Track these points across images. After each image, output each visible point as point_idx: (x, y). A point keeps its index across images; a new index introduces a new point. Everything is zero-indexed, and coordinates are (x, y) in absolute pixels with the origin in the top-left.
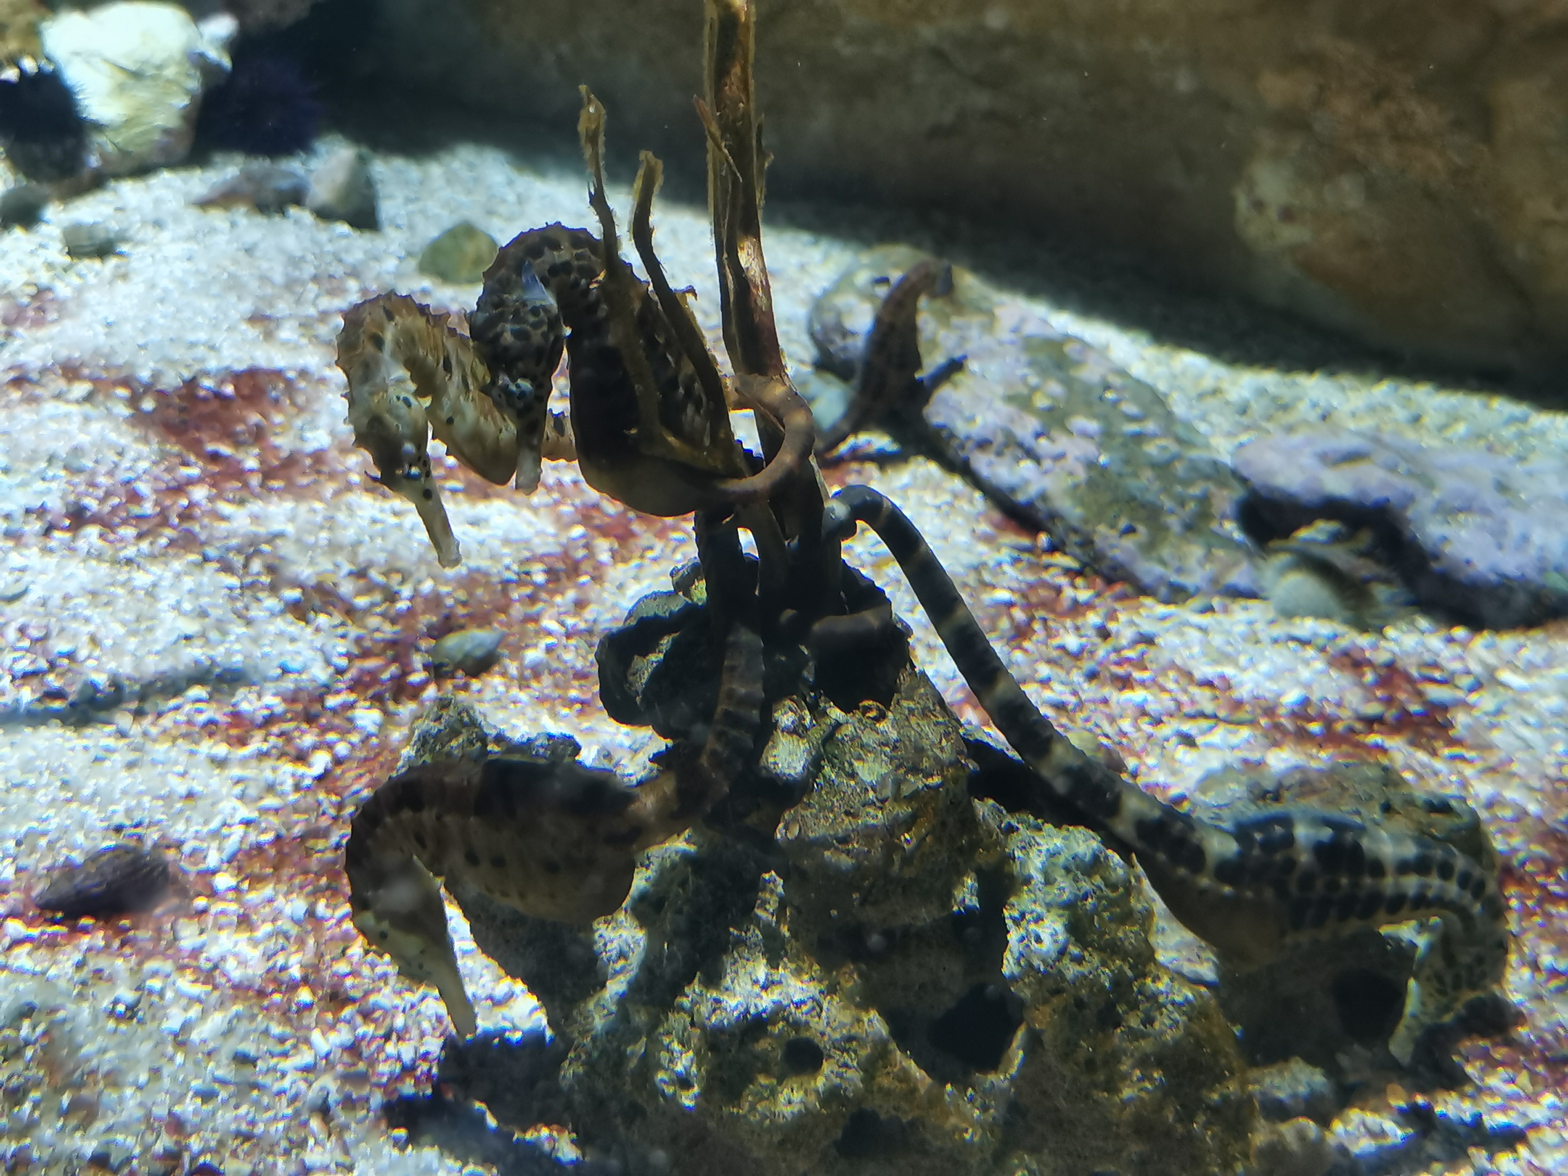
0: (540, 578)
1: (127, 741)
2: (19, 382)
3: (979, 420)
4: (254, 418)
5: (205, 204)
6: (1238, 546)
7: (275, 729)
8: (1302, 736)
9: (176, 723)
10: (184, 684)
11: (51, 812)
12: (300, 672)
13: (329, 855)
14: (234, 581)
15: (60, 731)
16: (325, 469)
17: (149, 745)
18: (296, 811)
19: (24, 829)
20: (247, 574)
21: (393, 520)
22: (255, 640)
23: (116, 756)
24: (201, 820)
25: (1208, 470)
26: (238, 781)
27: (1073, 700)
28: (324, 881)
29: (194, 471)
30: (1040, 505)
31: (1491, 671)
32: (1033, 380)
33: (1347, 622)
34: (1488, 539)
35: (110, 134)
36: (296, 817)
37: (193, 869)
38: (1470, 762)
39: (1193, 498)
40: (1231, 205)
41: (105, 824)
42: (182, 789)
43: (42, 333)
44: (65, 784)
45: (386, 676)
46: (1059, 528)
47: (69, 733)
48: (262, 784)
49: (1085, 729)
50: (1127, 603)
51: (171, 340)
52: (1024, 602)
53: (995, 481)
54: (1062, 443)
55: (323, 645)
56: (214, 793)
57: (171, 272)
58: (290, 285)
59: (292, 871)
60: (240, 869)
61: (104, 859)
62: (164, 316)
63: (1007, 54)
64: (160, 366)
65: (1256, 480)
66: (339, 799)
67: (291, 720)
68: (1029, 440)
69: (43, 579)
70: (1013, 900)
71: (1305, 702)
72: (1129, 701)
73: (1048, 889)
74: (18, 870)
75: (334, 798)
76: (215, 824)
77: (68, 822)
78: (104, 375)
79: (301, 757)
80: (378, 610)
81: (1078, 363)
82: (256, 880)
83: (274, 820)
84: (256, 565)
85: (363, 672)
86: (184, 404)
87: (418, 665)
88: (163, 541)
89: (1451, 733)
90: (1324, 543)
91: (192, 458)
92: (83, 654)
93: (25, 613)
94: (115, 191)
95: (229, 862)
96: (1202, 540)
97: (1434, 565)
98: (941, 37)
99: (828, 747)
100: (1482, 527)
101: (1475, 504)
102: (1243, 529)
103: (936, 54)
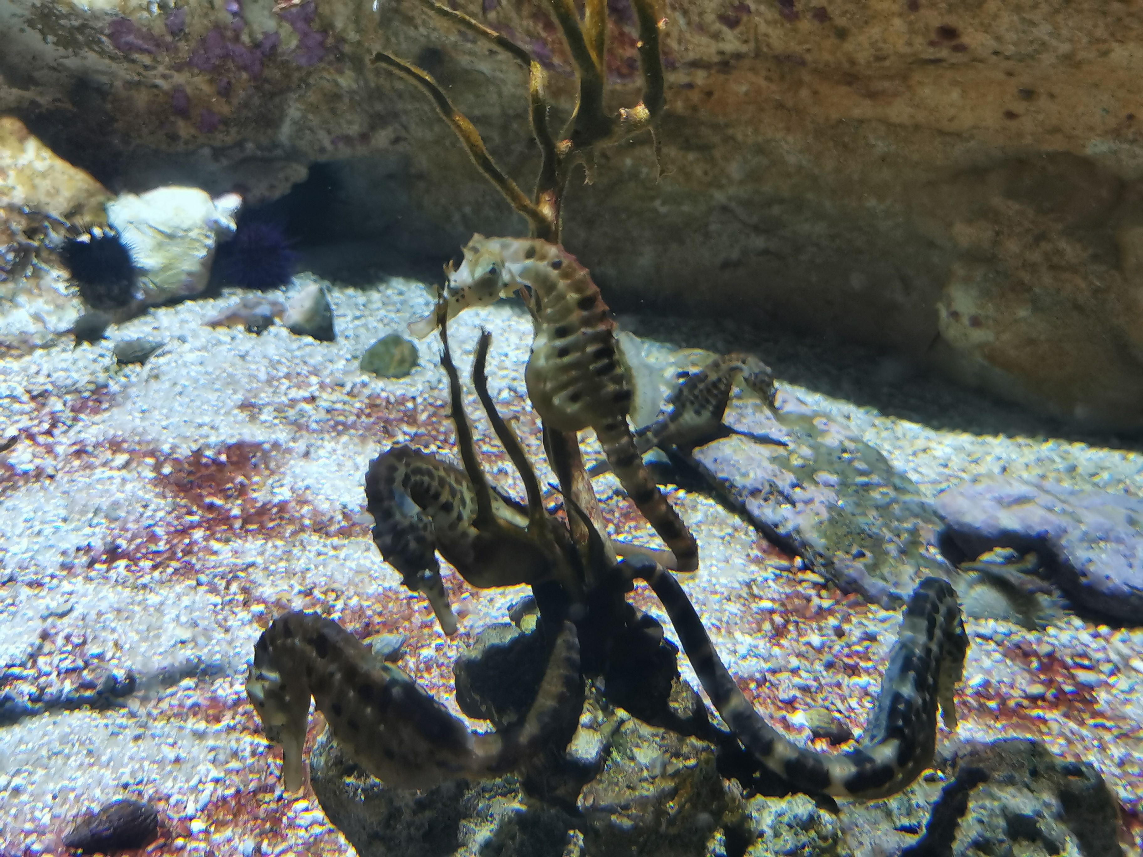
1: (134, 720)
2: (79, 453)
3: (752, 475)
4: (240, 479)
5: (214, 324)
7: (240, 710)
10: (178, 677)
11: (79, 773)
13: (273, 806)
14: (218, 600)
15: (89, 713)
16: (287, 516)
18: (251, 772)
19: (59, 787)
20: (227, 594)
21: (332, 553)
22: (230, 643)
23: (127, 731)
24: (183, 779)
25: (917, 510)
26: (213, 749)
27: (815, 684)
28: (268, 825)
29: (196, 518)
30: (795, 536)
31: (1126, 659)
34: (1123, 561)
35: (151, 277)
36: (251, 776)
37: (176, 817)
38: (1109, 729)
39: (907, 530)
40: (936, 314)
41: (116, 783)
42: (172, 756)
43: (97, 418)
44: (90, 753)
46: (809, 554)
47: (95, 715)
48: (228, 752)
49: (823, 707)
50: (858, 609)
52: (782, 609)
53: (763, 519)
54: (811, 491)
56: (194, 758)
57: (188, 373)
58: (269, 381)
59: (246, 817)
60: (209, 816)
61: (113, 810)
62: (181, 405)
63: (776, 210)
64: (176, 441)
65: (950, 518)
68: (787, 490)
69: (84, 600)
70: (750, 849)
71: (986, 684)
72: (855, 685)
73: (776, 840)
74: (54, 817)
76: (194, 782)
77: (90, 781)
78: (138, 448)
82: (220, 824)
83: (236, 779)
84: (234, 587)
86: (192, 468)
88: (170, 570)
89: (1096, 707)
90: (1002, 564)
91: (195, 508)
92: (109, 655)
93: (70, 626)
94: (154, 315)
95: (202, 811)
96: (912, 561)
97: (1083, 580)
98: (730, 198)
99: (615, 738)
100: (1117, 552)
101: (1112, 535)
102: (944, 553)
103: (725, 209)
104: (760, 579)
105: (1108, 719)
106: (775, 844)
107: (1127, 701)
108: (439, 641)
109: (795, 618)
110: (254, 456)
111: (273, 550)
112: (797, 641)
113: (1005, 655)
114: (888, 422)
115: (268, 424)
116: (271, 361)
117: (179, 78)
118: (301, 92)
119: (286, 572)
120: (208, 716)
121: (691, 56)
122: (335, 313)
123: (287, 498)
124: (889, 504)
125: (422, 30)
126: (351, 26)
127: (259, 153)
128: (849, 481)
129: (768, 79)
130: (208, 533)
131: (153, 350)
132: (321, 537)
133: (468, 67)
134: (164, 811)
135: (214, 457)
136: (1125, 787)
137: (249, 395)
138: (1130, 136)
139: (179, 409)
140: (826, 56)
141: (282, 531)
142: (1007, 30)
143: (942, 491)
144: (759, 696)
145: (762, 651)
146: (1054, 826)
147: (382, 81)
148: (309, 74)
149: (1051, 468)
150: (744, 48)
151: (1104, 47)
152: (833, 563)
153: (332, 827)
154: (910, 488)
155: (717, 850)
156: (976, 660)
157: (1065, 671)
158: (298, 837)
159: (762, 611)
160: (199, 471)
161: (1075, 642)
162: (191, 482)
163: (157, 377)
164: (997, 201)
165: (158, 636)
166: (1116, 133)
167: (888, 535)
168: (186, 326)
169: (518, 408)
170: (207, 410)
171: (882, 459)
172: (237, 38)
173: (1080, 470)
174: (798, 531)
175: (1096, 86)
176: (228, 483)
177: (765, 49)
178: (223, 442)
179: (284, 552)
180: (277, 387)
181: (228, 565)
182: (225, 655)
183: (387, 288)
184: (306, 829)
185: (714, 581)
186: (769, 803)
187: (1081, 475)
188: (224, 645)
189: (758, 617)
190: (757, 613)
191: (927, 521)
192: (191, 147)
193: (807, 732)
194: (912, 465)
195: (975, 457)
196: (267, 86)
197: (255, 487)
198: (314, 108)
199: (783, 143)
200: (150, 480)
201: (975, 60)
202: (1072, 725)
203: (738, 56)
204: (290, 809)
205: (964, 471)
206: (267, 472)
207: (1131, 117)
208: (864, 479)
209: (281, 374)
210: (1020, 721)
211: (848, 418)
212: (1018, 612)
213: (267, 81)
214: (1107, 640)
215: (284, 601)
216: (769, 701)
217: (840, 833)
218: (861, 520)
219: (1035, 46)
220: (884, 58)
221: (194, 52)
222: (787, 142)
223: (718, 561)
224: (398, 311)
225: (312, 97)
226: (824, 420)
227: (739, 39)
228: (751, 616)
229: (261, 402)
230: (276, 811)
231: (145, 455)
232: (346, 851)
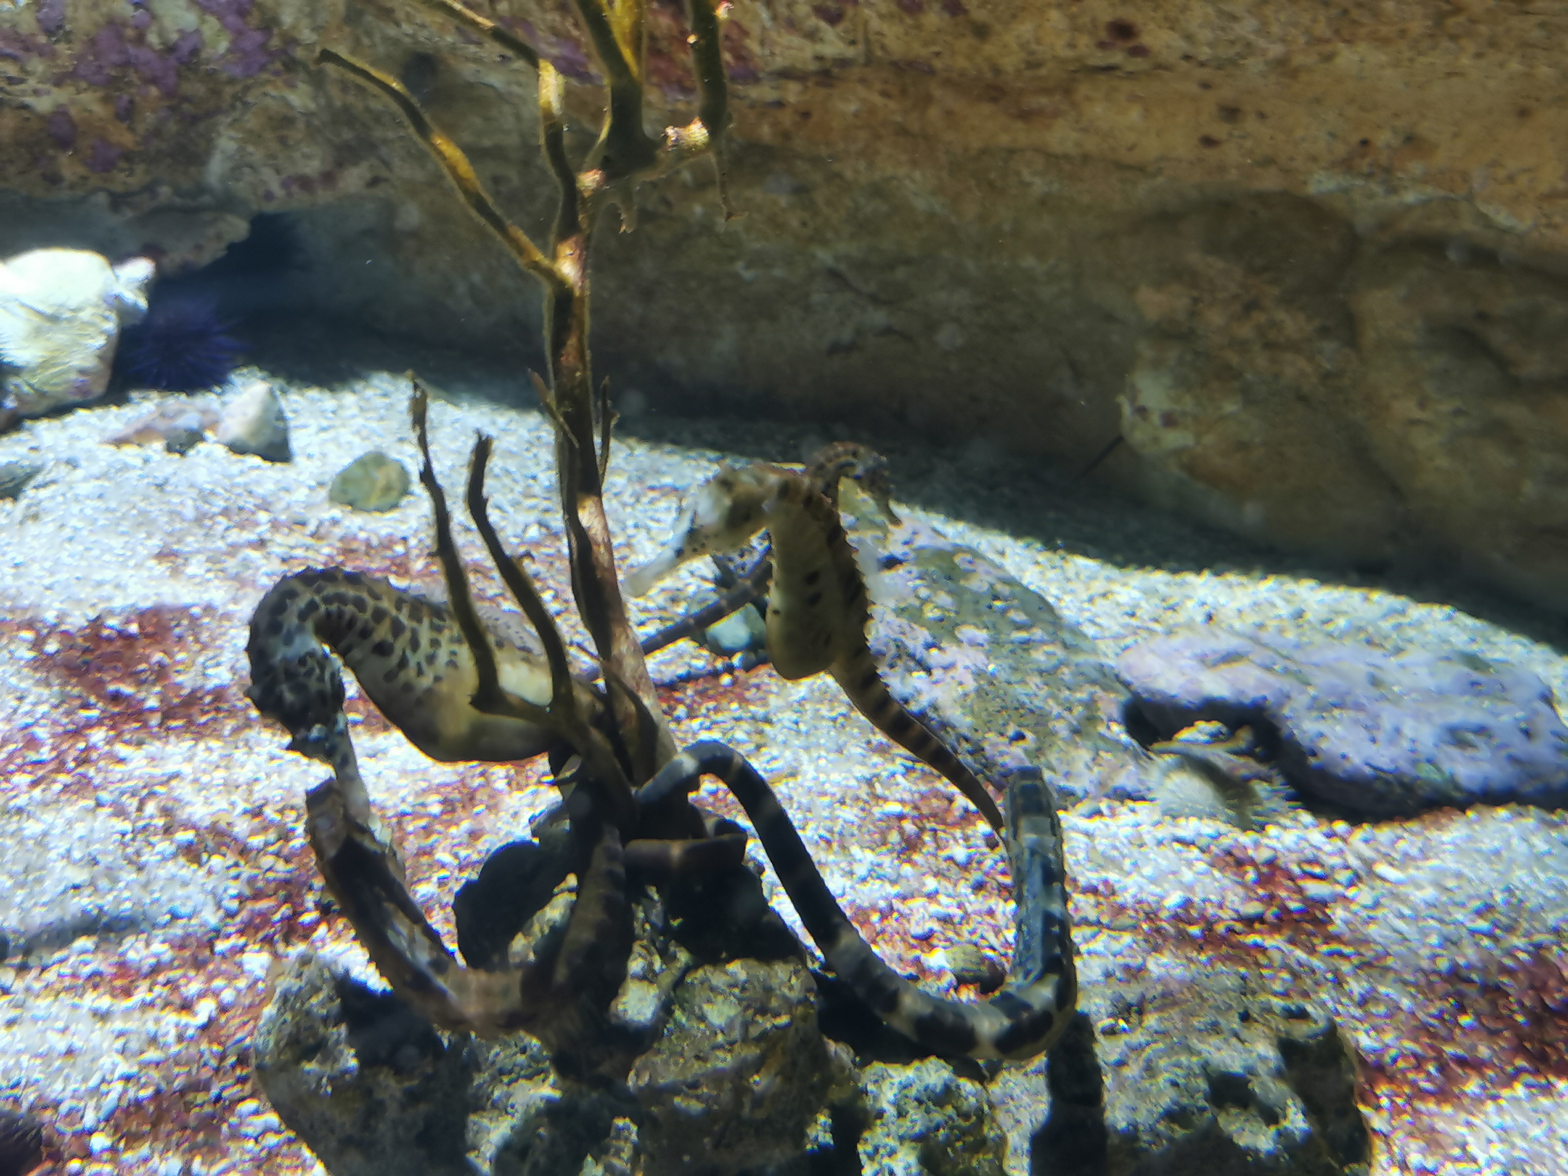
0: (436, 809)
4: (158, 656)
5: (119, 442)
6: (1126, 748)
7: (161, 978)
8: (1183, 939)
9: (60, 976)
10: (70, 934)
12: (190, 918)
13: (208, 1109)
14: (127, 826)
17: (31, 1001)
18: (177, 1064)
22: (146, 885)
24: (79, 1078)
25: (1095, 675)
26: (121, 1034)
27: (960, 913)
29: (94, 713)
30: (931, 714)
31: (1368, 864)
32: (924, 592)
33: (1228, 822)
34: (1363, 734)
35: (26, 377)
36: (176, 1070)
37: (69, 1130)
38: (1347, 957)
39: (1081, 702)
40: (1117, 411)
42: (62, 1046)
45: (277, 917)
48: (144, 1037)
49: (970, 942)
51: (78, 579)
54: (952, 652)
55: (214, 888)
56: (94, 1048)
57: (81, 510)
58: (199, 519)
59: (170, 1126)
60: (117, 1128)
62: (71, 556)
63: (901, 274)
64: (64, 606)
65: (1137, 685)
66: (220, 1049)
67: (179, 967)
68: (920, 652)
70: (866, 1135)
71: (1187, 904)
73: (901, 1121)
75: (216, 1048)
76: (93, 1082)
79: (186, 1006)
80: (271, 849)
81: (967, 574)
82: (133, 1139)
83: (155, 1074)
84: (151, 807)
85: (254, 914)
87: (310, 905)
88: (57, 787)
89: (1331, 928)
90: (1206, 743)
91: (93, 699)
95: (107, 1120)
96: (1089, 744)
97: (1312, 761)
98: (837, 259)
99: (679, 992)
100: (1356, 722)
101: (1349, 700)
102: (1131, 732)
103: (833, 274)
104: (885, 774)
105: (1346, 944)
106: (901, 1127)
107: (1372, 918)
108: (443, 873)
109: (933, 825)
110: (178, 625)
111: (207, 754)
112: (935, 856)
113: (1212, 865)
114: (1056, 558)
115: (198, 580)
116: (201, 491)
117: (61, 96)
118: (236, 114)
119: (225, 785)
120: (113, 989)
121: (779, 62)
122: (292, 424)
123: (226, 683)
124: (1056, 668)
125: (407, 28)
126: (305, 22)
127: (178, 201)
128: (1003, 637)
129: (885, 94)
130: (112, 733)
131: (30, 476)
132: (274, 735)
133: (472, 79)
134: (53, 1123)
135: (119, 628)
136: (1367, 1033)
137: (170, 540)
138: (1365, 169)
139: (69, 561)
140: (961, 62)
141: (218, 727)
142: (1201, 26)
143: (1126, 648)
144: (883, 931)
145: (888, 870)
146: (1271, 1085)
147: (351, 99)
148: (247, 89)
149: (1271, 614)
150: (850, 52)
151: (1327, 48)
152: (983, 750)
153: (291, 1134)
154: (1084, 644)
155: (820, 1139)
156: (1174, 873)
157: (1290, 883)
158: (244, 1151)
159: (888, 816)
160: (98, 647)
161: (1304, 844)
162: (86, 663)
163: (35, 517)
164: (1194, 258)
165: (39, 880)
166: (1346, 165)
167: (1056, 710)
168: (79, 445)
169: (551, 551)
170: (109, 562)
171: (1048, 608)
172: (140, 39)
173: (1309, 616)
174: (935, 707)
175: (1318, 101)
176: (140, 663)
177: (879, 53)
178: (133, 605)
179: (222, 757)
180: (210, 528)
181: (140, 777)
182: (138, 903)
183: (365, 388)
184: (256, 1140)
185: (823, 777)
186: (891, 1072)
187: (1309, 622)
188: (137, 890)
189: (883, 824)
190: (880, 820)
191: (1106, 688)
192: (80, 193)
193: (949, 978)
194: (1087, 615)
195: (1171, 602)
196: (186, 107)
197: (179, 668)
198: (254, 137)
199: (907, 182)
200: (28, 661)
201: (1160, 66)
202: (1300, 954)
203: (843, 63)
204: (232, 1112)
205: (1156, 620)
206: (197, 647)
207: (1365, 143)
208: (1023, 635)
209: (216, 510)
210: (1231, 952)
211: (1002, 553)
212: (1231, 807)
213: (186, 99)
214: (1345, 840)
215: (223, 824)
216: (897, 937)
217: (986, 1108)
218: (1019, 690)
219: (1238, 48)
220: (1038, 65)
221: (80, 58)
222: (913, 181)
223: (828, 751)
224: (381, 419)
225: (252, 121)
226: (969, 557)
227: (841, 38)
228: (874, 824)
229: (187, 549)
230: (213, 1116)
231: (20, 627)
232: (312, 1167)
